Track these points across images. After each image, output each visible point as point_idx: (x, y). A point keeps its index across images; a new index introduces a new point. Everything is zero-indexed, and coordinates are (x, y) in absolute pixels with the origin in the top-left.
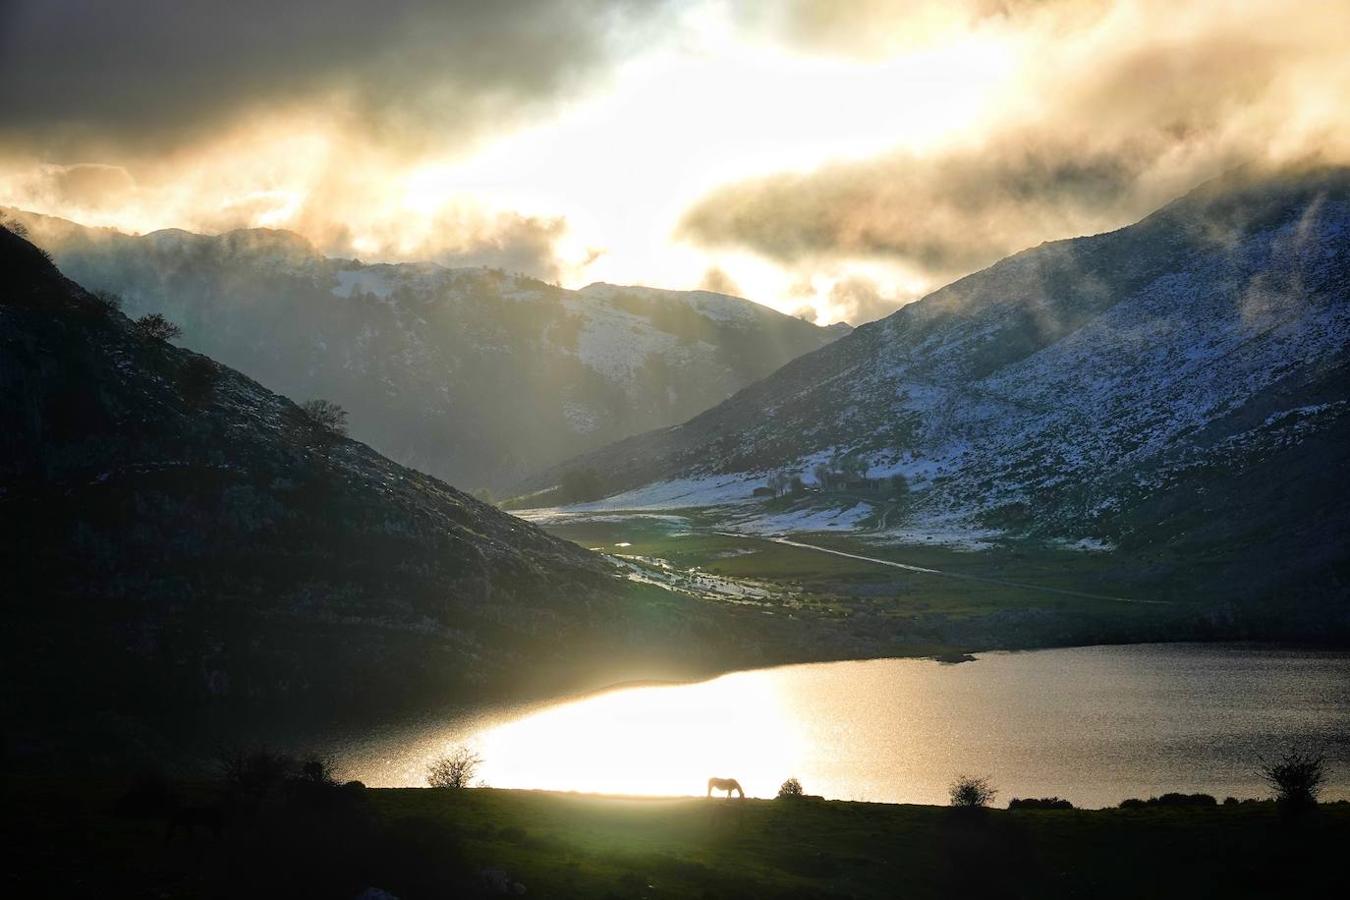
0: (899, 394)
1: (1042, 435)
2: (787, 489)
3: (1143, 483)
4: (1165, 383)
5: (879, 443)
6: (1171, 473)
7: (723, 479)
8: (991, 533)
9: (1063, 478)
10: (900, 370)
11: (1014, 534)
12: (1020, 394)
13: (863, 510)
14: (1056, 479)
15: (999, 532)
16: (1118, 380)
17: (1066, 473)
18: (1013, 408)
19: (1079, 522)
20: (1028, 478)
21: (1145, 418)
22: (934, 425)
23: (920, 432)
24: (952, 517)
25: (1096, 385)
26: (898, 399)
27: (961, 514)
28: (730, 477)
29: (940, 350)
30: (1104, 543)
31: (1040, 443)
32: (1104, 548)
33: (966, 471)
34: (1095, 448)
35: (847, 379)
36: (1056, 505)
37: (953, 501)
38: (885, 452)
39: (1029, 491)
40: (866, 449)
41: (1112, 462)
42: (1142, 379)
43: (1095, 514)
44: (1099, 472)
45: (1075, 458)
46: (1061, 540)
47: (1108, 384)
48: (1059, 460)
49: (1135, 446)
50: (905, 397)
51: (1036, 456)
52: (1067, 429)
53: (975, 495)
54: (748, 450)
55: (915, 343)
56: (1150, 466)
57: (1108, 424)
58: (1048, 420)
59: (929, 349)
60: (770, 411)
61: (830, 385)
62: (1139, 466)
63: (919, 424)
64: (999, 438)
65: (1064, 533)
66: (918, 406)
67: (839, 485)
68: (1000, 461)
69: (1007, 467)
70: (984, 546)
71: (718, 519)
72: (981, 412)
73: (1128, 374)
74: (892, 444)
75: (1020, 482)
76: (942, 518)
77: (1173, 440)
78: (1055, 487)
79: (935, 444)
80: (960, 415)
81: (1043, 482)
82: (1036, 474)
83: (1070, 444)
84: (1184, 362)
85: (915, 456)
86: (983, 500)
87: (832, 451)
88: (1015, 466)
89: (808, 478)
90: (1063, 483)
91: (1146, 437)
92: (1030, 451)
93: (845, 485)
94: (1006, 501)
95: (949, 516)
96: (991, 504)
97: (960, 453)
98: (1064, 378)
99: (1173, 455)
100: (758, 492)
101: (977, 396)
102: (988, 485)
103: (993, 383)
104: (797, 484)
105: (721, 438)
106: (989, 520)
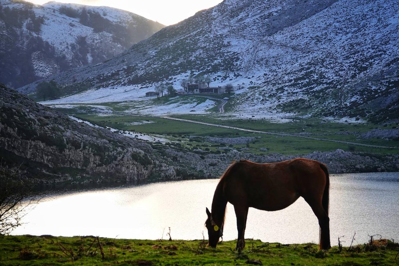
0: (225, 43)
1: (309, 64)
2: (165, 92)
3: (374, 88)
4: (378, 36)
5: (215, 69)
6: (389, 82)
7: (128, 88)
8: (288, 115)
9: (325, 86)
10: (225, 31)
11: (302, 115)
12: (294, 43)
13: (209, 103)
14: (321, 87)
15: (292, 114)
16: (350, 35)
17: (326, 83)
18: (290, 50)
19: (340, 109)
20: (305, 86)
21: (369, 54)
22: (246, 59)
23: (238, 63)
24: (262, 106)
25: (338, 38)
26: (225, 46)
27: (268, 104)
28: (131, 87)
29: (247, 20)
30: (357, 119)
31: (309, 68)
32: (359, 121)
33: (267, 83)
34: (342, 70)
35: (195, 35)
36: (325, 100)
37: (262, 98)
38: (219, 73)
39: (307, 93)
40: (208, 72)
41: (354, 76)
42: (364, 34)
43: (348, 104)
44: (346, 82)
45: (330, 75)
46: (330, 118)
47: (344, 37)
48: (322, 76)
49: (366, 69)
50: (229, 45)
51: (308, 75)
52: (323, 61)
53: (274, 95)
54: (141, 73)
55: (232, 17)
56: (377, 79)
57: (348, 58)
58: (311, 56)
59: (241, 19)
60: (152, 53)
61: (186, 39)
62: (370, 79)
63: (238, 59)
64: (283, 66)
65: (331, 114)
66: (236, 50)
67: (195, 90)
68: (286, 78)
69: (292, 80)
70: (287, 121)
71: (127, 108)
72: (273, 52)
73: (355, 32)
74: (223, 70)
75: (301, 88)
76: (256, 107)
77: (388, 65)
78: (322, 90)
79: (248, 69)
80: (261, 54)
81: (314, 88)
82: (308, 84)
83: (327, 68)
84: (388, 25)
85: (237, 76)
86: (279, 98)
87: (189, 73)
88: (296, 80)
89: (178, 87)
90: (326, 88)
91: (371, 64)
92: (303, 72)
93: (198, 90)
94: (294, 98)
95: (260, 106)
96: (284, 99)
97: (262, 74)
98: (319, 34)
99: (390, 73)
100: (148, 94)
101: (270, 44)
102: (282, 89)
103: (278, 37)
104: (171, 89)
105: (125, 67)
106: (285, 108)
